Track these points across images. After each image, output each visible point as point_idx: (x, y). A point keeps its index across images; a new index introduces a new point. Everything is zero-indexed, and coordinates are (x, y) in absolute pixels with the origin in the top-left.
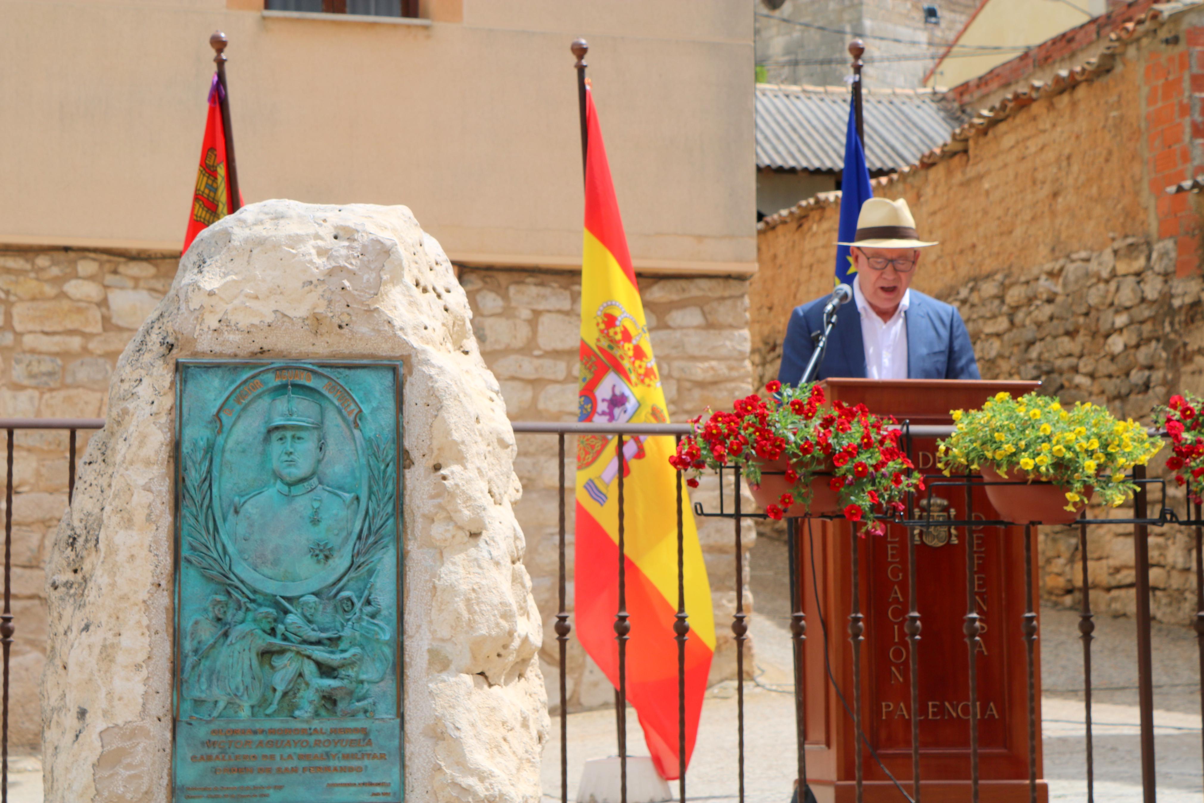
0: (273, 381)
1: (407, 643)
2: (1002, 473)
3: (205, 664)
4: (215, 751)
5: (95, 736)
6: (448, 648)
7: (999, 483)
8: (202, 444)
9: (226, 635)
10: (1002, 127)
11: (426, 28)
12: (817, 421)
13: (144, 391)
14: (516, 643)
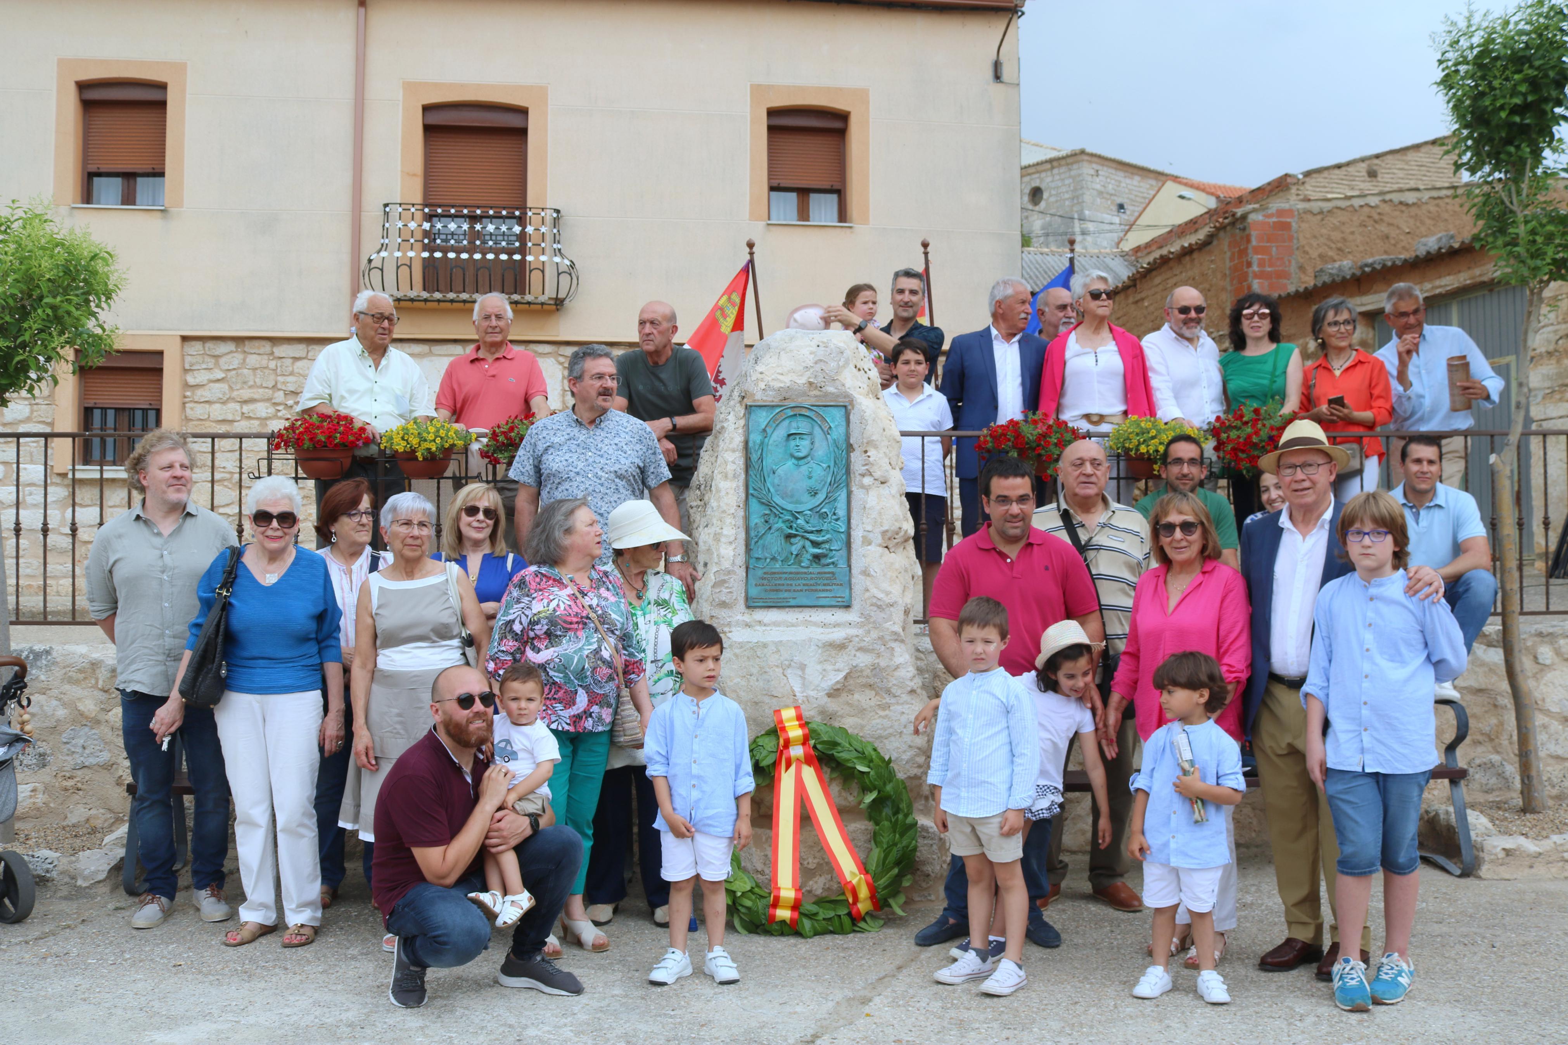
0: (790, 413)
1: (852, 533)
2: (1132, 453)
3: (760, 542)
4: (765, 582)
5: (712, 575)
6: (871, 535)
8: (758, 442)
9: (770, 528)
10: (1154, 273)
11: (850, 227)
13: (731, 418)
14: (902, 534)
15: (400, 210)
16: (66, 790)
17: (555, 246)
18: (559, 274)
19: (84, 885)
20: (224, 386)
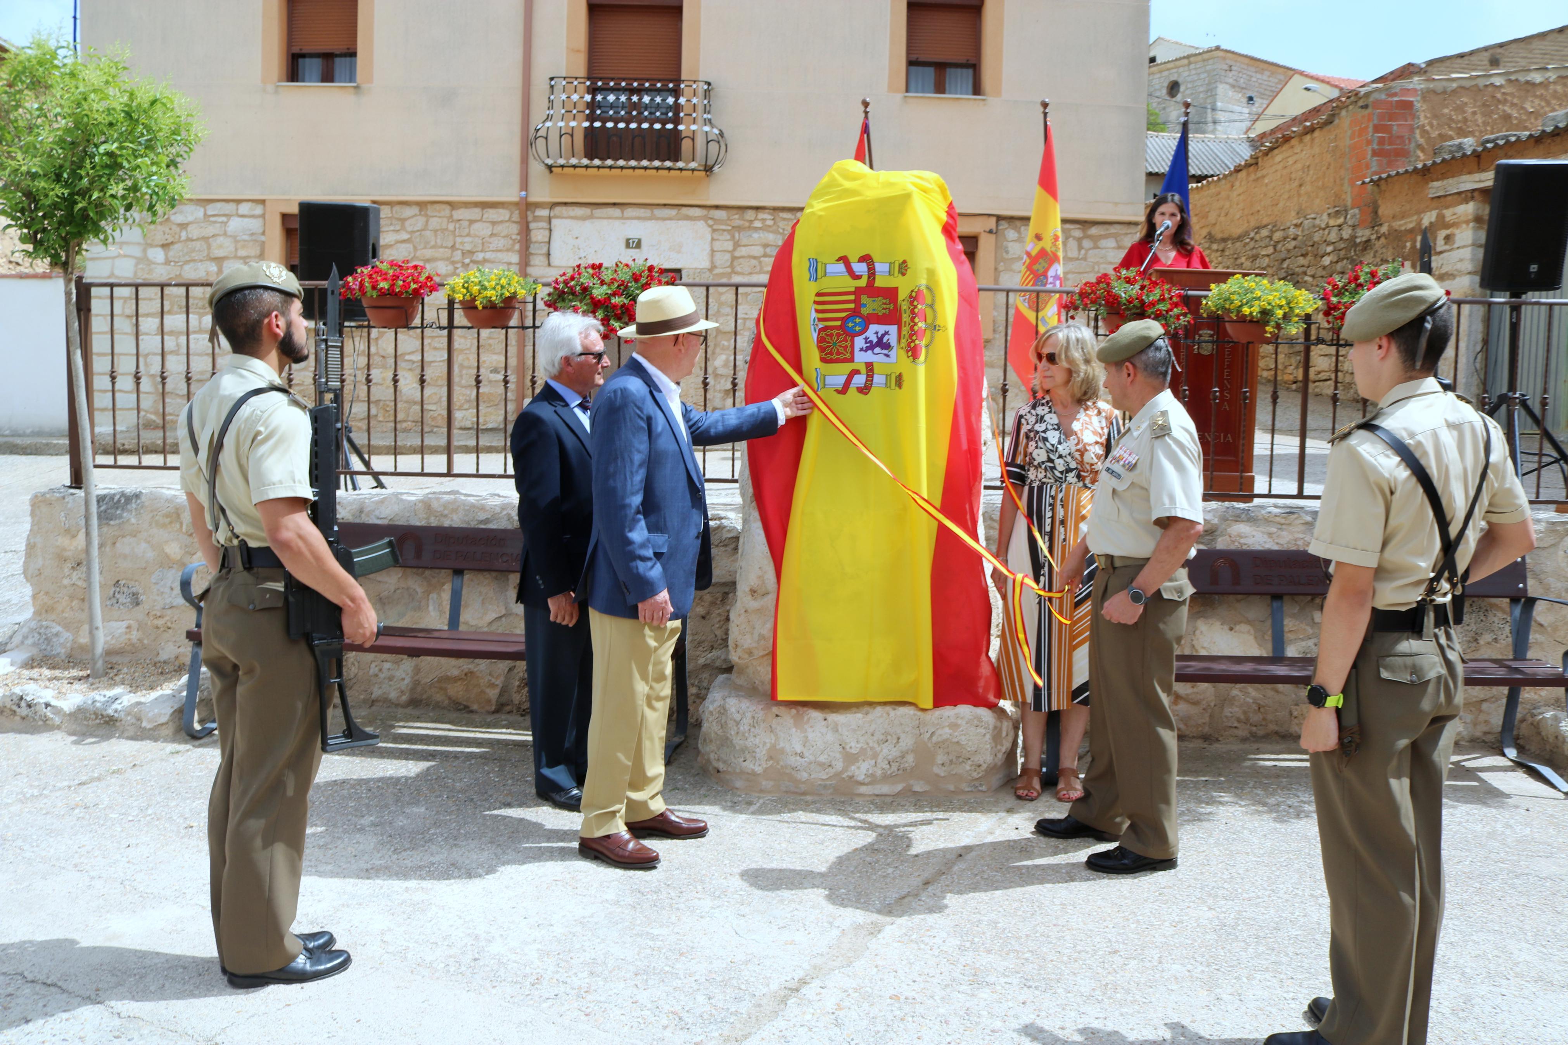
2: (1234, 316)
7: (1233, 321)
10: (1276, 151)
11: (983, 100)
12: (1137, 286)
15: (564, 83)
16: (157, 628)
17: (705, 116)
18: (708, 142)
19: (149, 726)
20: (410, 246)
